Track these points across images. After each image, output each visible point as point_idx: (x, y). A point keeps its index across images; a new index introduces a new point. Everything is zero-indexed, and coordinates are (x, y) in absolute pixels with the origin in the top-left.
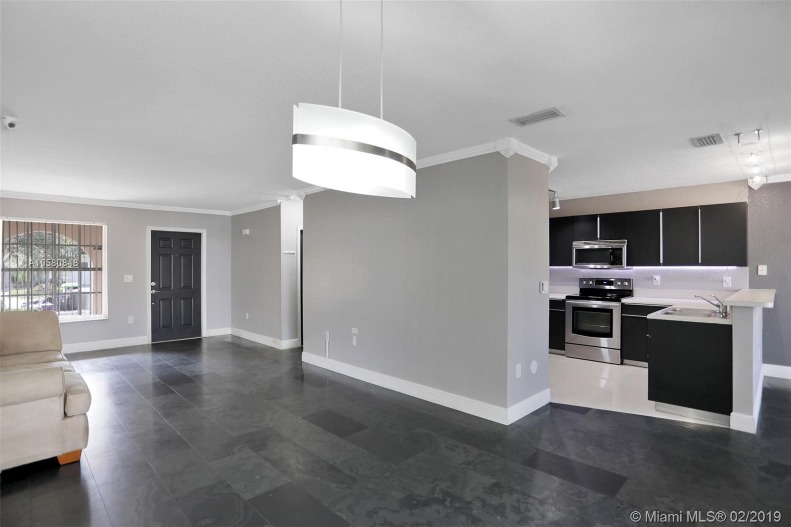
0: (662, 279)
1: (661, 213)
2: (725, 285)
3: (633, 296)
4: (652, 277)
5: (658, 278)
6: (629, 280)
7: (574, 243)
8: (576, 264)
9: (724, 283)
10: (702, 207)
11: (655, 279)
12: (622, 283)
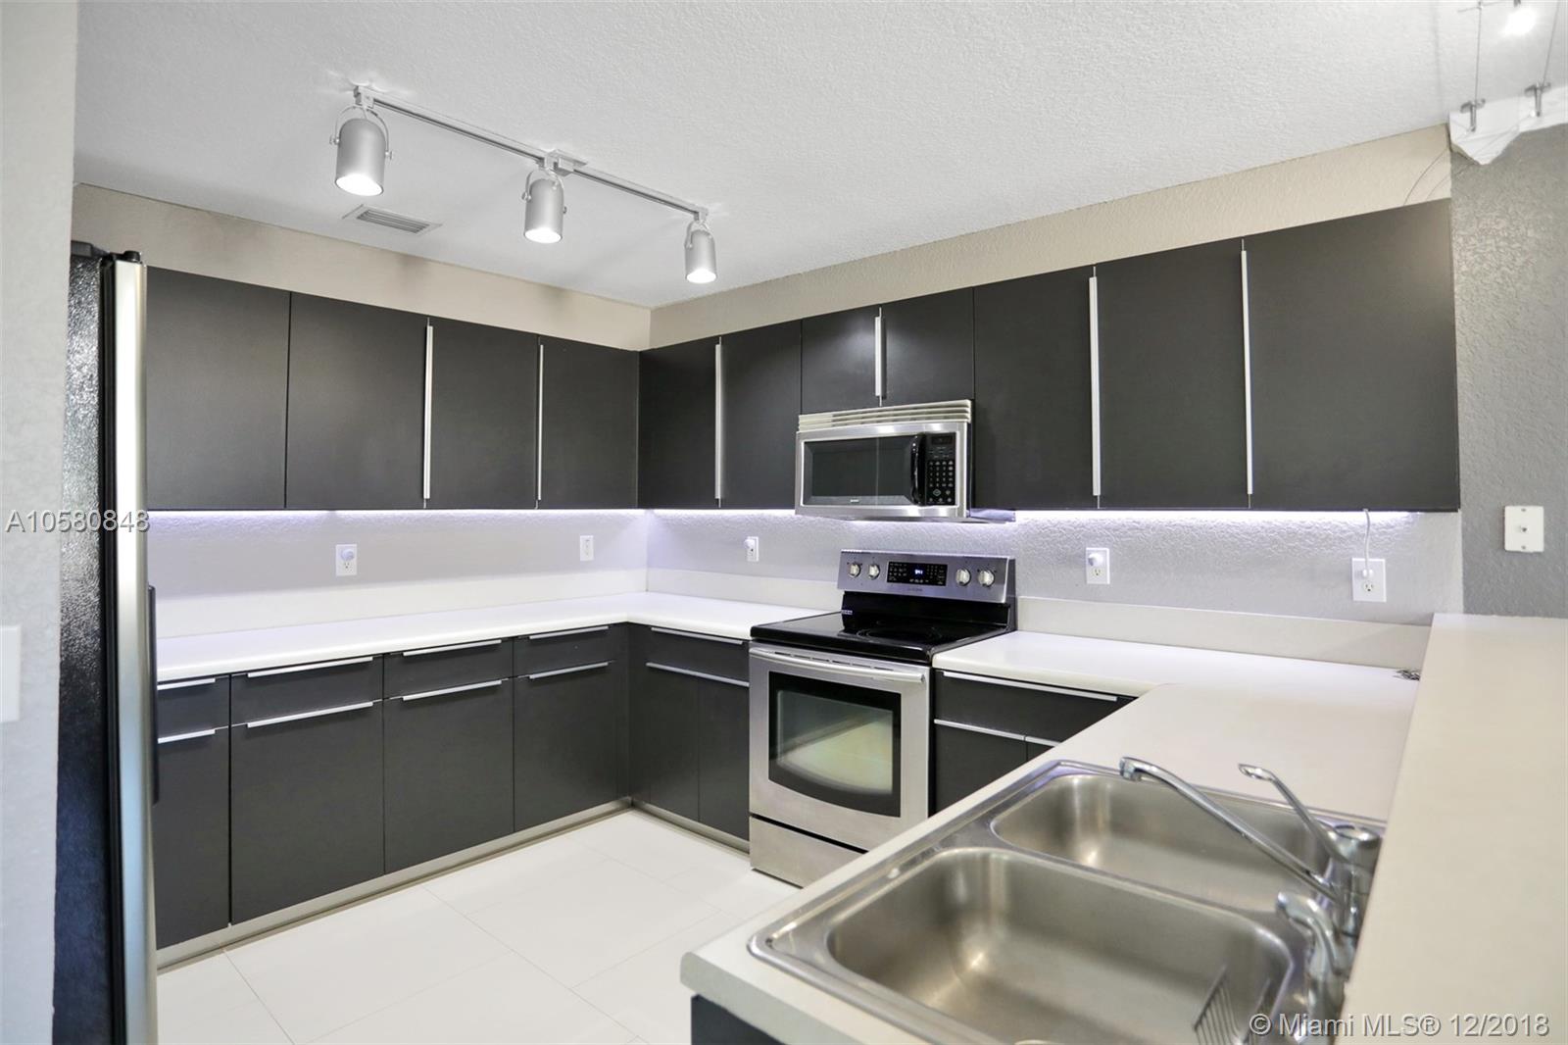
0: (1116, 564)
1: (1093, 282)
2: (1360, 594)
3: (1015, 629)
4: (1083, 555)
5: (1100, 556)
6: (996, 565)
7: (803, 419)
8: (804, 503)
9: (1357, 585)
10: (1253, 242)
11: (1091, 562)
12: (974, 575)
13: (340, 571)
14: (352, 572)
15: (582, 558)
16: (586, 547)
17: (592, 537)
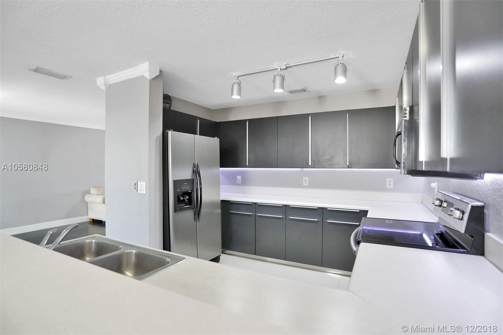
13: (304, 184)
14: (307, 184)
15: (388, 187)
16: (390, 183)
17: (392, 179)
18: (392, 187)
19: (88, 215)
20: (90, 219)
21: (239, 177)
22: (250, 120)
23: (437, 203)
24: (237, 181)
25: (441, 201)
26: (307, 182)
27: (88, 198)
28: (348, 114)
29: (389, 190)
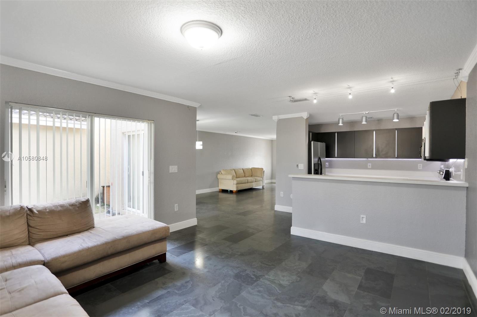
13: (368, 167)
15: (419, 168)
16: (420, 166)
17: (421, 165)
18: (421, 168)
19: (218, 187)
20: (220, 189)
21: (327, 163)
22: (338, 133)
23: (439, 172)
24: (326, 165)
25: (440, 171)
26: (371, 166)
27: (219, 176)
28: (396, 131)
29: (419, 170)
